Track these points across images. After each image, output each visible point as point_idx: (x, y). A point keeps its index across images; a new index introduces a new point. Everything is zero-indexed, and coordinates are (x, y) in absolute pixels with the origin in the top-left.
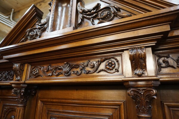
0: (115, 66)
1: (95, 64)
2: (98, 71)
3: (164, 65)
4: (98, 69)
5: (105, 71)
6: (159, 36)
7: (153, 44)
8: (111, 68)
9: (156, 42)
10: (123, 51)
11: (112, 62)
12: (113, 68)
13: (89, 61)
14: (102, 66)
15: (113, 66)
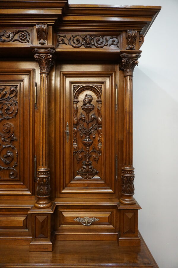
0: (26, 38)
1: (10, 34)
3: (61, 42)
4: (13, 38)
5: (18, 41)
6: (56, 18)
7: (53, 23)
8: (23, 39)
9: (55, 22)
10: (33, 25)
11: (24, 33)
13: (5, 31)
14: (17, 37)
15: (25, 37)
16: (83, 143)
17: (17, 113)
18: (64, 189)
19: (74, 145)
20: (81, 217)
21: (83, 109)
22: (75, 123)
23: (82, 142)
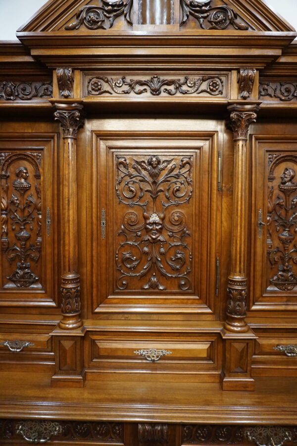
1: (196, 83)
2: (198, 91)
3: (263, 93)
4: (199, 88)
5: (207, 92)
6: (270, 60)
7: (261, 66)
8: (214, 89)
9: (265, 66)
10: (230, 70)
11: (216, 82)
12: (217, 89)
13: (188, 78)
14: (204, 86)
15: (217, 87)
16: (279, 240)
17: (190, 197)
18: (254, 304)
19: (268, 242)
20: (283, 345)
21: (281, 190)
22: (270, 209)
23: (279, 237)
